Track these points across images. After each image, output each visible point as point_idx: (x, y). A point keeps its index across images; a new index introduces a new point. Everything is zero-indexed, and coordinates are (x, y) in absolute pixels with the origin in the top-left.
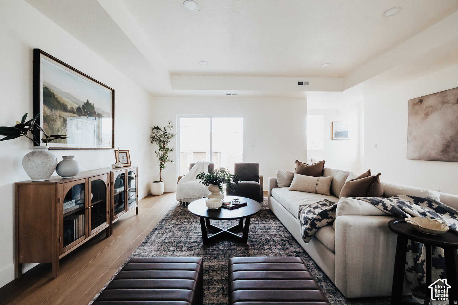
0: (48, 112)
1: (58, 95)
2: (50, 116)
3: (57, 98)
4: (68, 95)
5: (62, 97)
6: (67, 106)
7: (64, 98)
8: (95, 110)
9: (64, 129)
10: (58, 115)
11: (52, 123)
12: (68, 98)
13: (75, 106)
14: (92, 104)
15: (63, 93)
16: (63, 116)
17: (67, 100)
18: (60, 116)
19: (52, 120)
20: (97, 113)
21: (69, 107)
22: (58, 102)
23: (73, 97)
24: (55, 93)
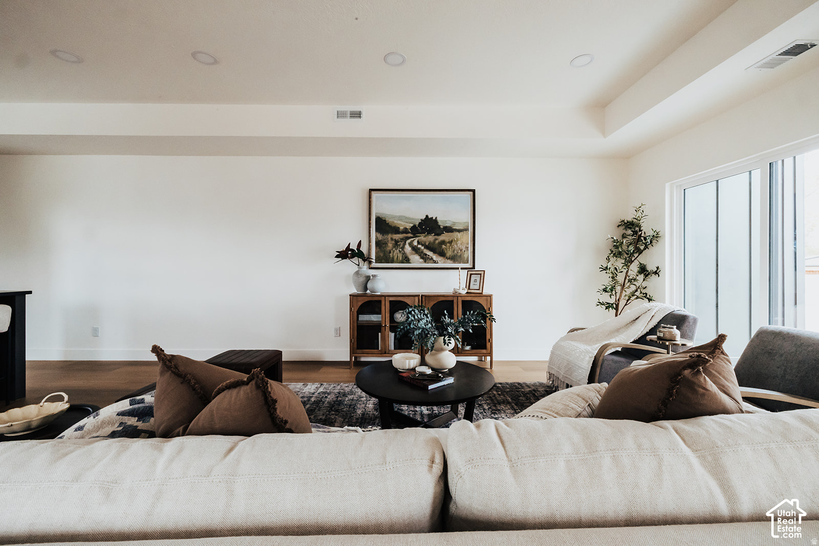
0: (380, 237)
1: (390, 220)
2: (381, 240)
3: (388, 223)
4: (401, 218)
5: (394, 221)
6: (399, 228)
7: (396, 222)
8: (440, 223)
9: (396, 251)
10: (389, 239)
11: (384, 246)
12: (401, 220)
13: (409, 226)
14: (434, 218)
15: (394, 217)
16: (394, 238)
17: (399, 222)
18: (392, 239)
19: (383, 244)
20: (442, 227)
21: (402, 228)
22: (390, 226)
23: (407, 218)
24: (387, 220)
